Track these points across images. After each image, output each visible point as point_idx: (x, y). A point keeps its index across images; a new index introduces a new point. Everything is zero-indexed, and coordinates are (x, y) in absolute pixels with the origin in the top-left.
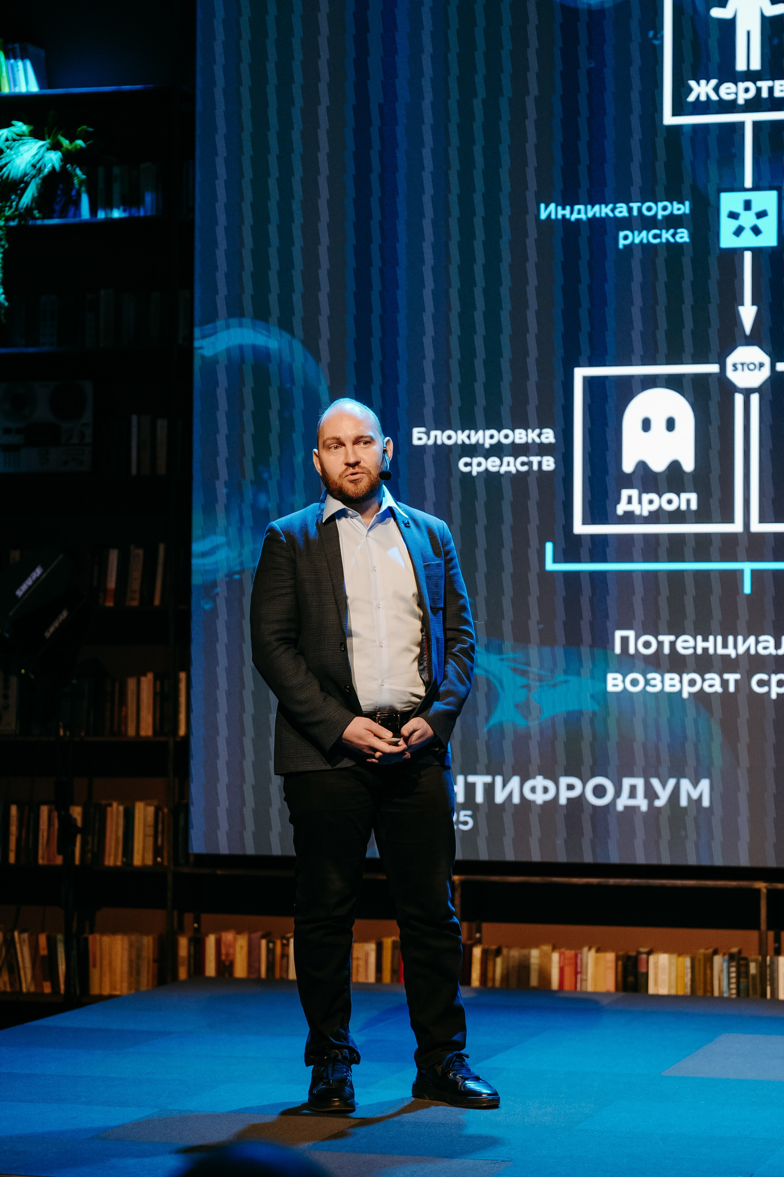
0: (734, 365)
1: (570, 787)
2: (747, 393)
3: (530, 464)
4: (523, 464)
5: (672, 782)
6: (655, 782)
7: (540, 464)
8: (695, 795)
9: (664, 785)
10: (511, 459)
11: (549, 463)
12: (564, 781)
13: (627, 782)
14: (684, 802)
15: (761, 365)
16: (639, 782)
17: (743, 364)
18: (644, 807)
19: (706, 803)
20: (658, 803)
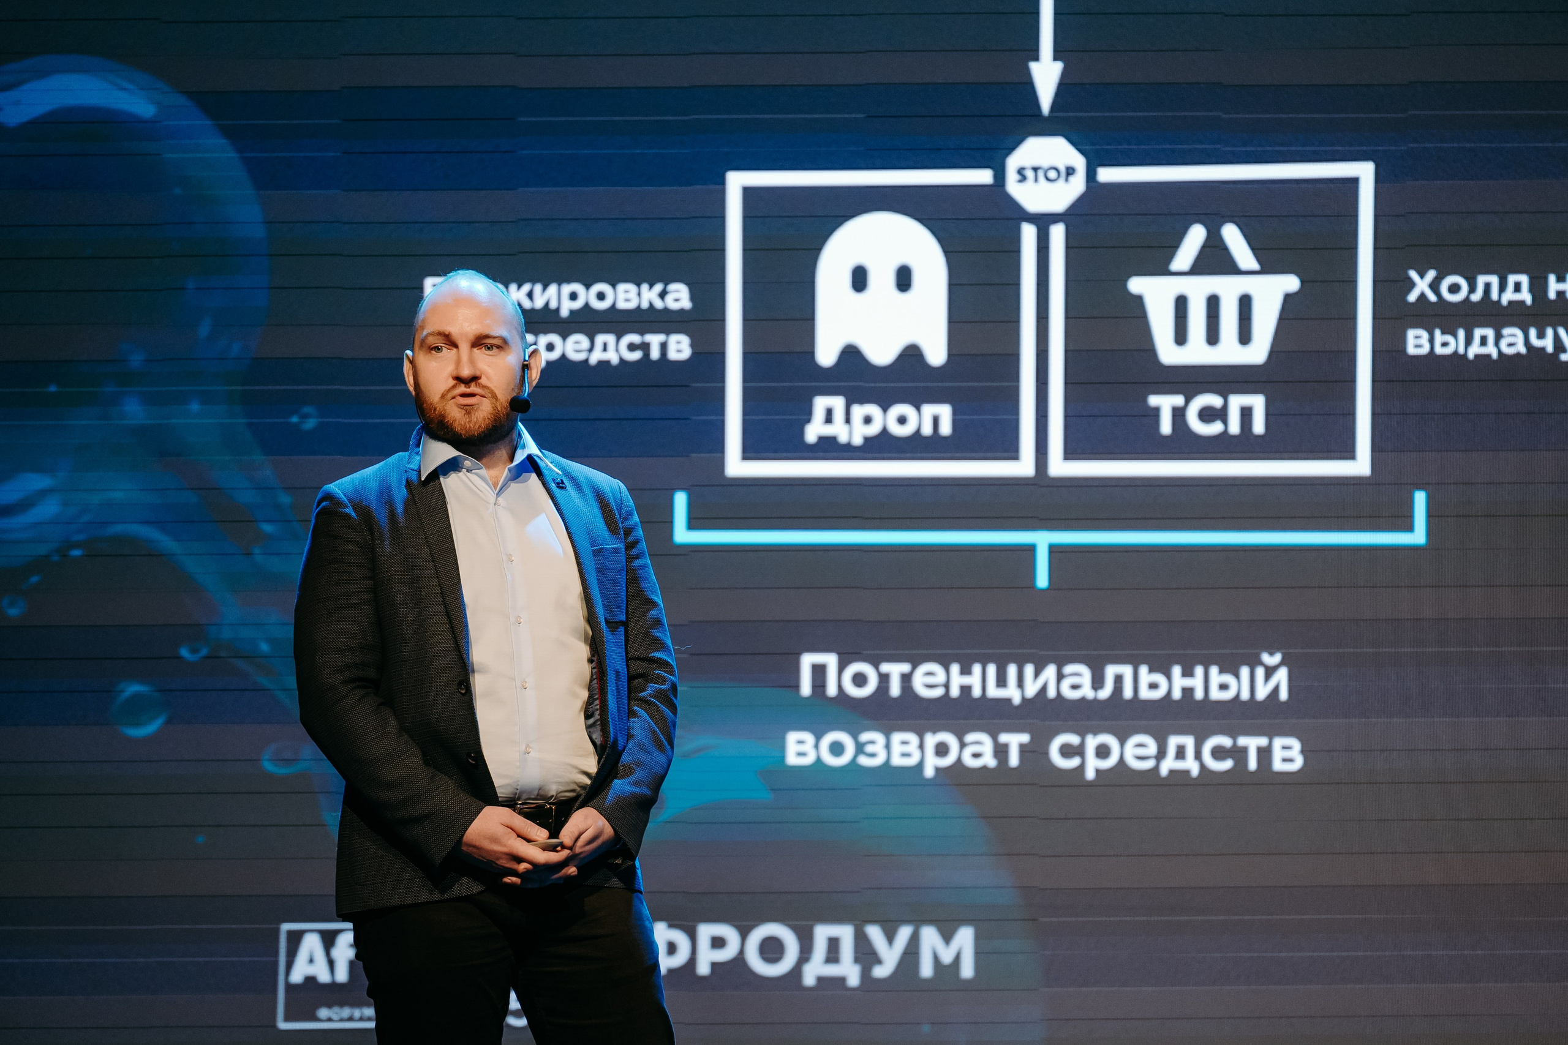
0: (1021, 171)
1: (718, 943)
2: (1043, 222)
3: (645, 347)
4: (632, 347)
5: (904, 933)
6: (875, 933)
7: (664, 346)
8: (947, 957)
9: (890, 938)
10: (610, 339)
11: (680, 347)
12: (706, 931)
13: (822, 933)
14: (926, 970)
15: (1070, 171)
16: (845, 933)
17: (1035, 169)
18: (854, 979)
19: (967, 970)
20: (881, 972)
